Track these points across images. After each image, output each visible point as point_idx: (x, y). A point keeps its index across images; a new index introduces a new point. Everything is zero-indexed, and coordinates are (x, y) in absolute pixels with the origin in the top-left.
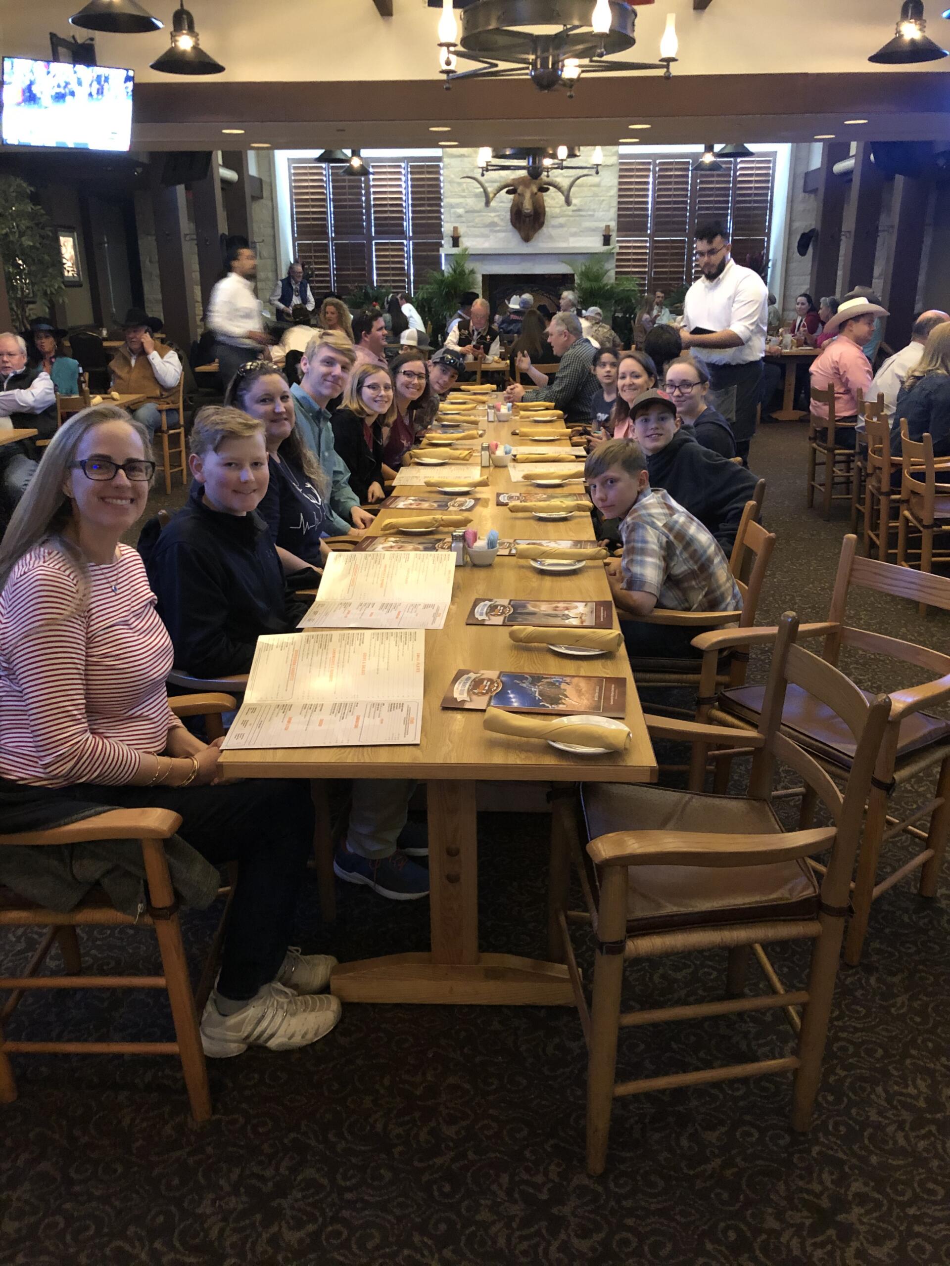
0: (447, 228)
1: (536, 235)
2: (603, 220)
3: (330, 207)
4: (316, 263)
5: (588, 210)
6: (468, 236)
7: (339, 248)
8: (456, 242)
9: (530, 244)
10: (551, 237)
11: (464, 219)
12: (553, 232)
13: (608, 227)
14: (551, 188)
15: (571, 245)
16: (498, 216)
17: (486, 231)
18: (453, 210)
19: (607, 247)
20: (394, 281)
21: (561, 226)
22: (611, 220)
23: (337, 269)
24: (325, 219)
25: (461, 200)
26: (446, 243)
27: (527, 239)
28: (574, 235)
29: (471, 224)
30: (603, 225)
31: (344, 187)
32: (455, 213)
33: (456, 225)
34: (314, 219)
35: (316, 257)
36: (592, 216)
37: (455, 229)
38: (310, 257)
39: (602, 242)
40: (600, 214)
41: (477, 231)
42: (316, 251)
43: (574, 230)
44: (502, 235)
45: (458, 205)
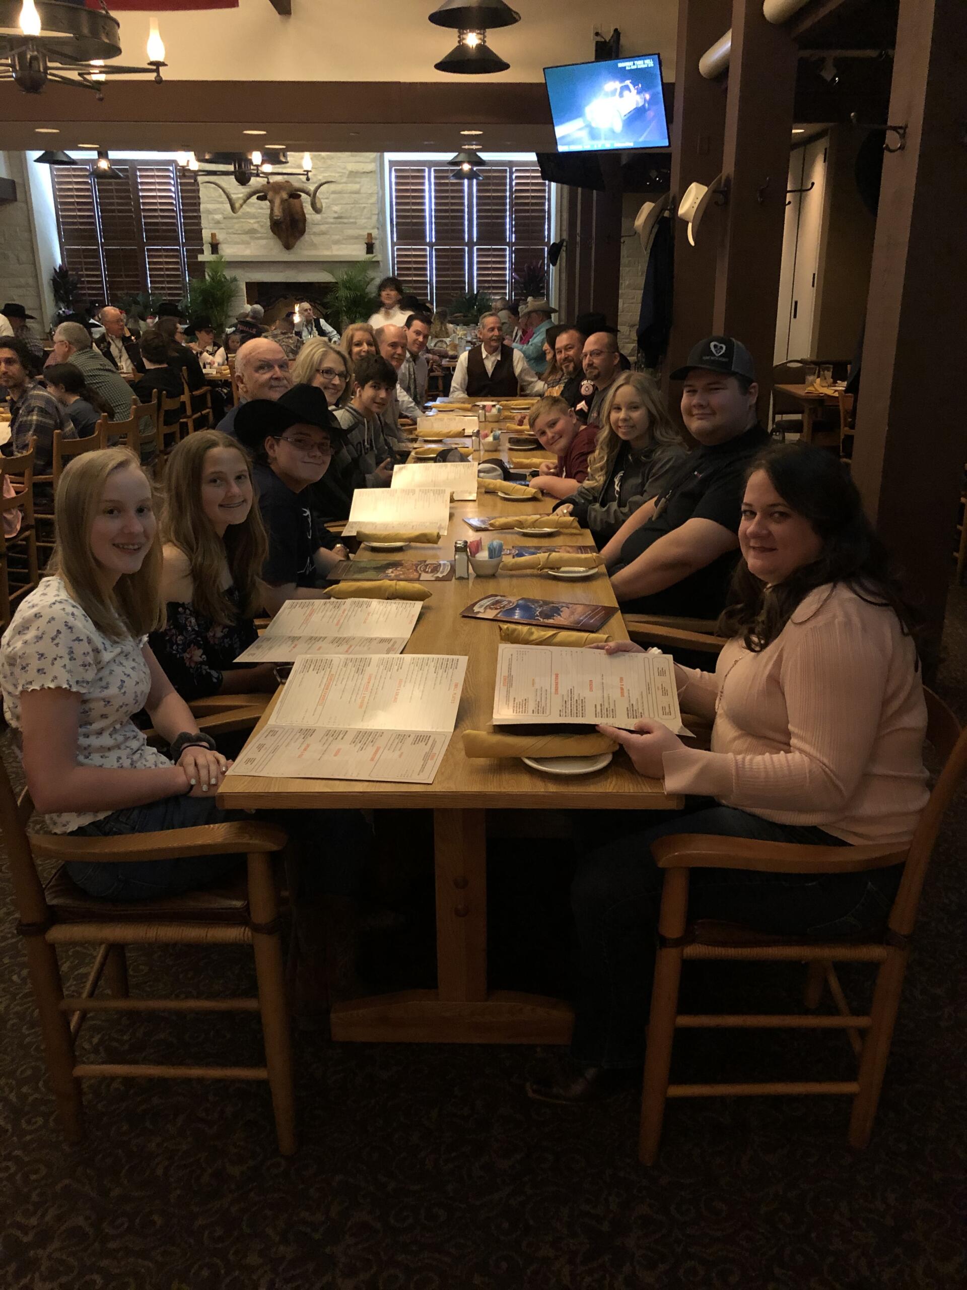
0: (206, 235)
1: (298, 243)
2: (365, 228)
3: (97, 213)
4: (87, 270)
5: (350, 217)
6: (227, 243)
7: (108, 254)
8: (215, 248)
9: (292, 251)
10: (313, 245)
11: (222, 226)
12: (316, 240)
13: (370, 235)
14: (303, 194)
15: (335, 253)
16: (258, 222)
17: (246, 238)
18: (210, 216)
19: (370, 256)
20: (170, 288)
21: (323, 233)
22: (373, 228)
23: (108, 276)
24: (94, 224)
25: (218, 206)
26: (207, 249)
27: (288, 246)
28: (337, 242)
29: (230, 231)
30: (365, 233)
31: (111, 191)
32: (213, 219)
33: (214, 231)
34: (82, 224)
35: (86, 263)
36: (355, 223)
37: (213, 235)
38: (80, 263)
39: (365, 251)
40: (362, 221)
41: (235, 237)
42: (85, 257)
43: (337, 237)
44: (264, 242)
45: (215, 211)
